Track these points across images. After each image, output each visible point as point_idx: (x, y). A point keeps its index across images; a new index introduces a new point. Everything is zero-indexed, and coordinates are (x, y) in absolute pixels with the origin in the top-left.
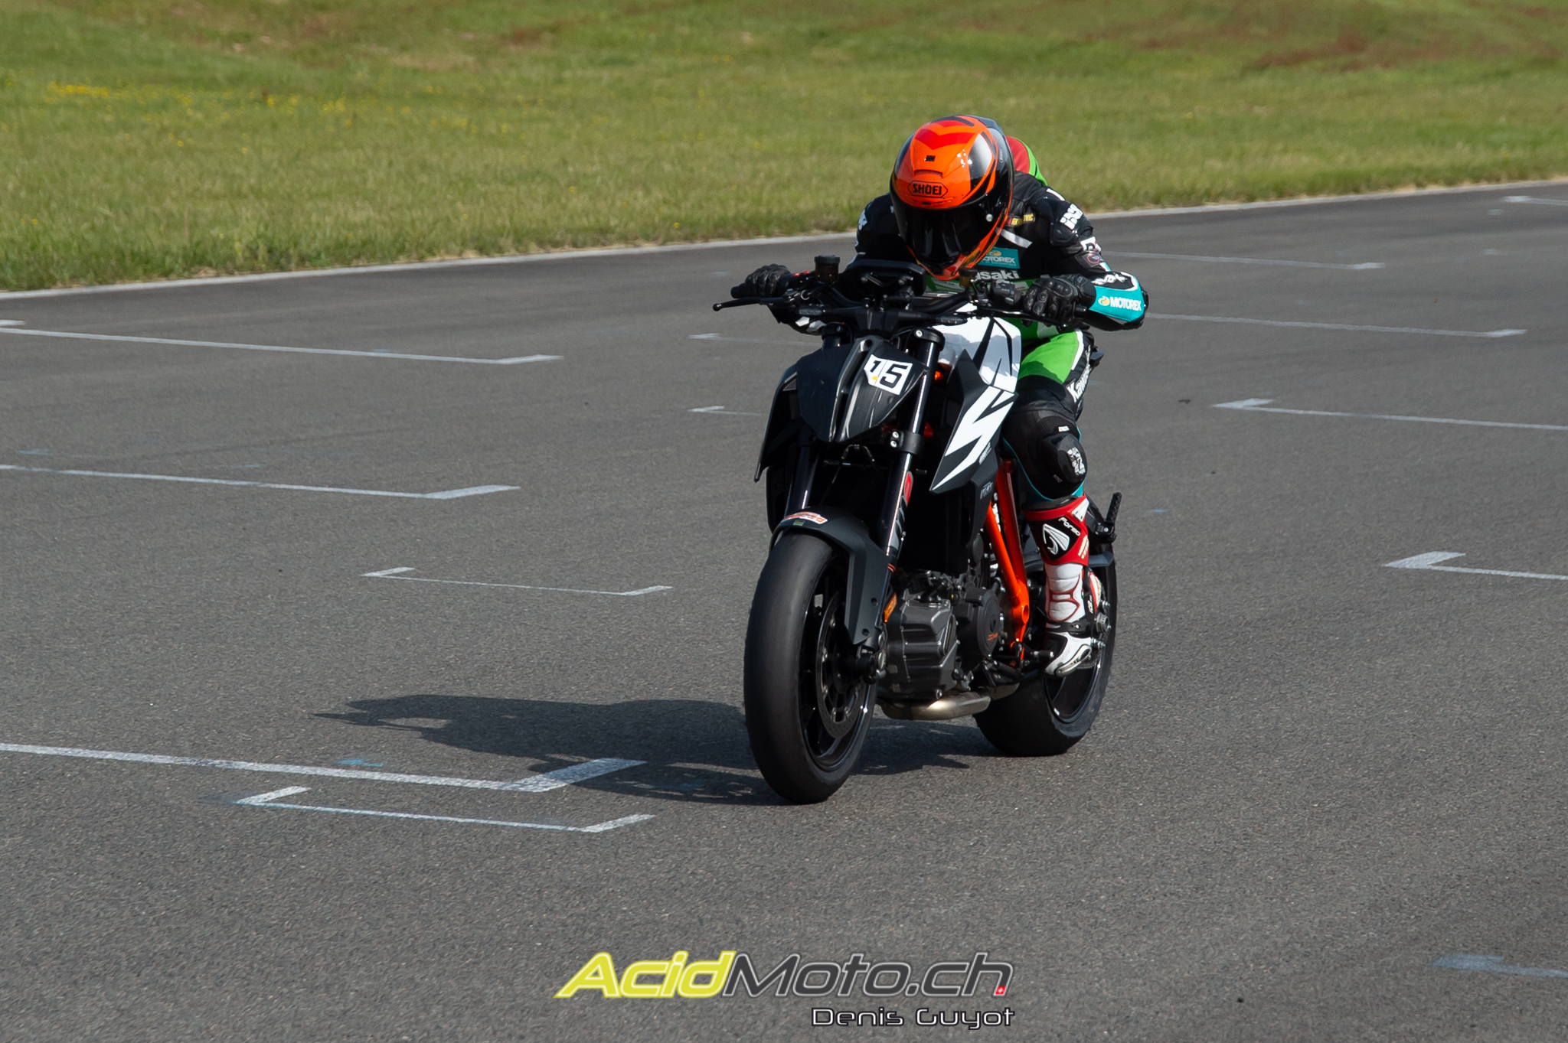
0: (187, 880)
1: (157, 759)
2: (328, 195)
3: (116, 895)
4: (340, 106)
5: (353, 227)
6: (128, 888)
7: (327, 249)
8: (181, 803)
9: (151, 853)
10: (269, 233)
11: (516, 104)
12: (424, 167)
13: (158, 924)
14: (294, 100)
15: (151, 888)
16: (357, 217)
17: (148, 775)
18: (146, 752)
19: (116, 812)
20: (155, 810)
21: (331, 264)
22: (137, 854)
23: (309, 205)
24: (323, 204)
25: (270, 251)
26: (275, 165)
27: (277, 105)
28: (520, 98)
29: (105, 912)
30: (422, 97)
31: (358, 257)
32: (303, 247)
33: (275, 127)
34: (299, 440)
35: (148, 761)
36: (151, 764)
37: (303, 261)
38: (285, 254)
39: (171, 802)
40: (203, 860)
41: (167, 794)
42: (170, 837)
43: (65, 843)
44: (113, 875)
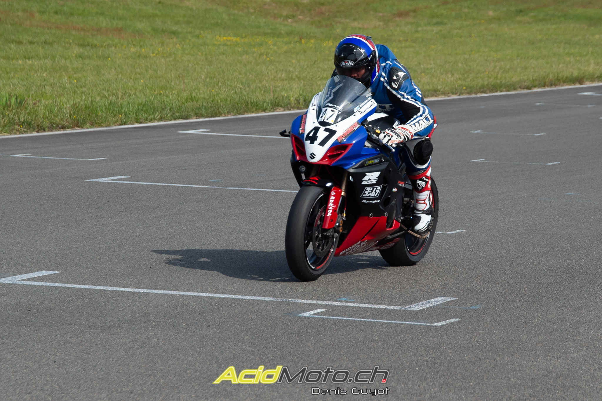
0: (280, 345)
1: (267, 299)
3: (253, 351)
6: (258, 348)
8: (277, 316)
9: (266, 335)
10: (304, 94)
11: (400, 41)
13: (269, 362)
14: (312, 41)
15: (267, 348)
17: (264, 305)
18: (263, 296)
19: (252, 319)
20: (267, 318)
22: (261, 335)
23: (319, 83)
25: (305, 101)
26: (305, 67)
27: (306, 43)
28: (401, 38)
29: (249, 358)
33: (305, 52)
35: (263, 299)
36: (265, 301)
39: (273, 315)
40: (286, 337)
41: (271, 312)
42: (273, 329)
43: (233, 331)
44: (252, 343)
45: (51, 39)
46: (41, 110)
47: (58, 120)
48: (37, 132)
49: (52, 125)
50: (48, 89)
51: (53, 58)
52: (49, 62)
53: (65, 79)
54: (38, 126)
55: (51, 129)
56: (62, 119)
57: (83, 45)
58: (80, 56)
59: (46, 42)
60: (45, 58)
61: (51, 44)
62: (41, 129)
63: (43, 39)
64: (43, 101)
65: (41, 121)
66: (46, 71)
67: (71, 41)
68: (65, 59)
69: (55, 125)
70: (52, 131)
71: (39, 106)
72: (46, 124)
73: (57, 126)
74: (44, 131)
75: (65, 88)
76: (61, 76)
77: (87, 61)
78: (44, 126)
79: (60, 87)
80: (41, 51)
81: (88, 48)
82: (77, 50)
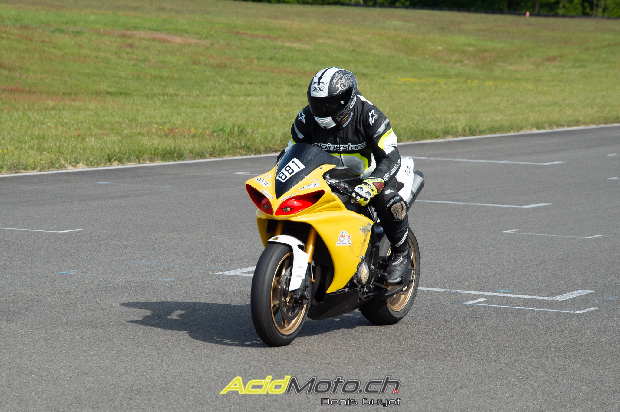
0: (450, 327)
1: (439, 290)
2: (487, 111)
3: (427, 332)
4: (490, 83)
5: (496, 122)
6: (431, 330)
7: (488, 129)
8: (447, 303)
9: (438, 319)
10: (469, 124)
11: (548, 81)
12: (519, 102)
13: (441, 341)
14: (476, 81)
15: (438, 330)
16: (498, 118)
17: (436, 295)
18: (435, 288)
19: (427, 306)
20: (439, 306)
21: (489, 133)
22: (434, 319)
23: (482, 115)
24: (486, 114)
25: (470, 129)
26: (470, 102)
27: (471, 83)
28: (550, 79)
29: (424, 337)
30: (517, 79)
31: (498, 131)
32: (481, 128)
33: (470, 90)
34: (480, 190)
35: (436, 290)
36: (437, 291)
37: (481, 133)
38: (474, 130)
39: (444, 303)
40: (454, 321)
41: (442, 301)
42: (444, 314)
43: (411, 316)
44: (426, 326)
45: (266, 81)
46: (258, 137)
47: (271, 145)
48: (255, 154)
49: (267, 149)
50: (264, 120)
51: (268, 95)
52: (264, 99)
53: (277, 112)
54: (255, 149)
55: (266, 152)
56: (274, 145)
57: (291, 85)
58: (289, 94)
59: (262, 83)
60: (261, 95)
61: (266, 84)
62: (258, 152)
63: (260, 80)
64: (260, 130)
65: (258, 146)
66: (262, 105)
67: (282, 82)
68: (278, 96)
69: (269, 149)
70: (266, 154)
71: (256, 134)
72: (262, 148)
73: (271, 150)
74: (260, 153)
75: (277, 119)
76: (273, 110)
77: (294, 98)
78: (260, 150)
79: (273, 118)
80: (258, 90)
81: (295, 87)
82: (286, 89)
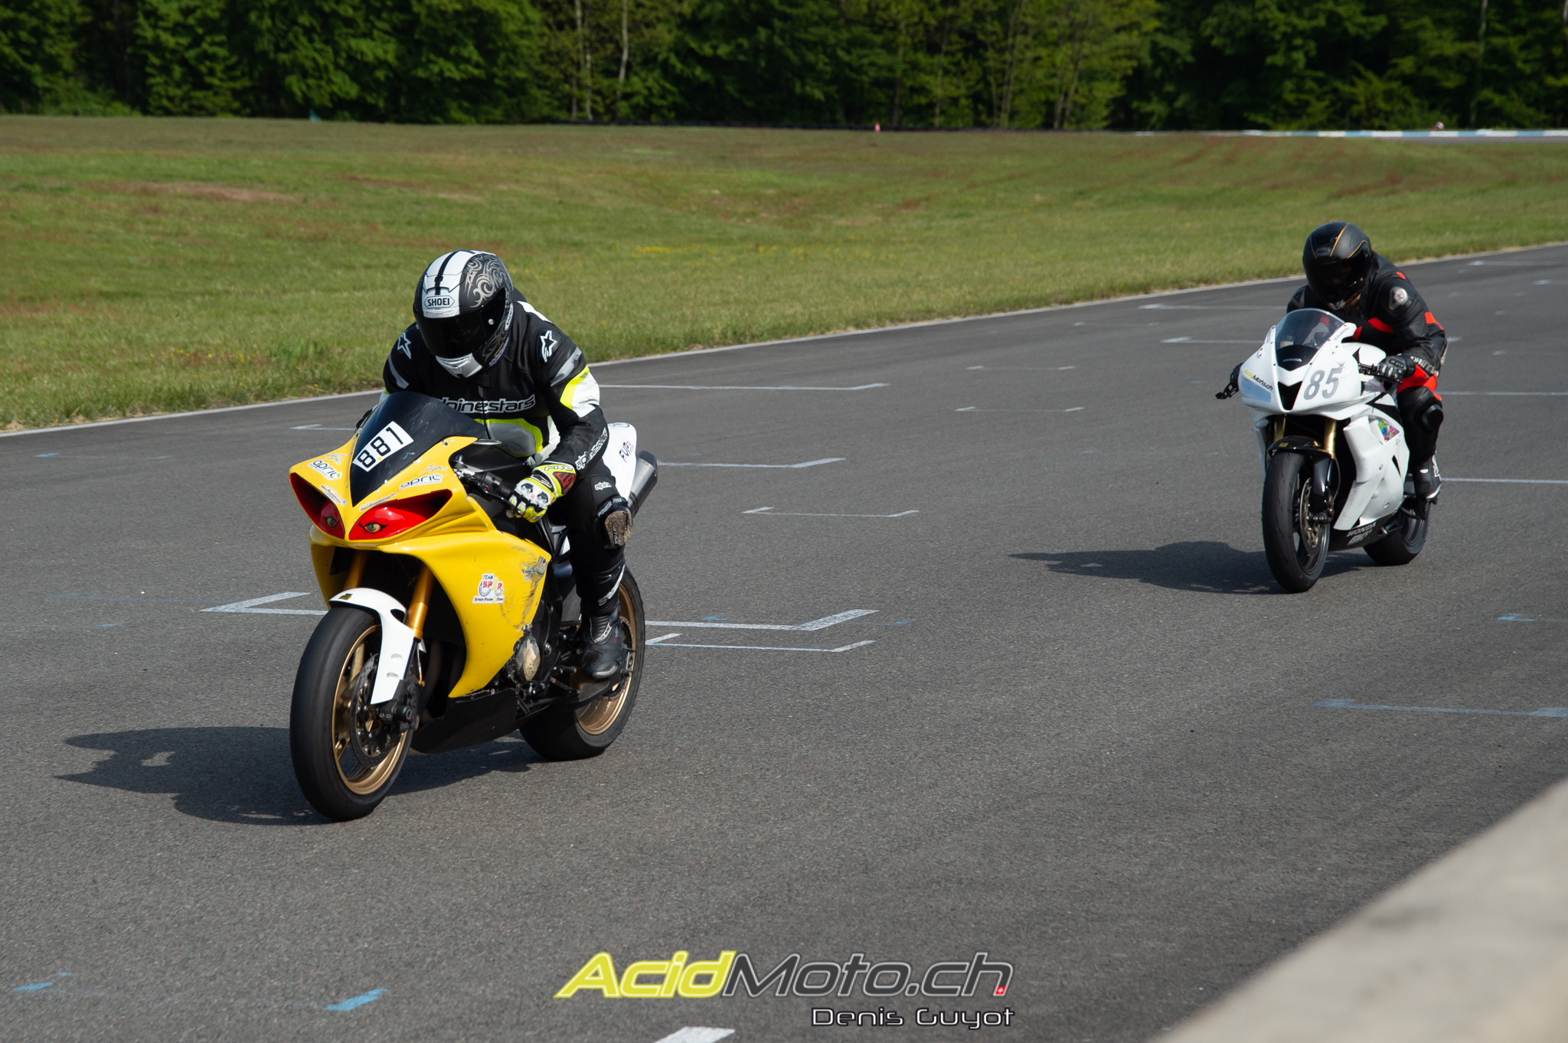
2: (777, 300)
4: (800, 250)
5: (785, 317)
7: (769, 330)
10: (737, 323)
11: (901, 243)
12: (838, 281)
14: (774, 248)
16: (790, 311)
21: (769, 339)
23: (764, 307)
24: (773, 305)
25: (735, 333)
26: (753, 285)
27: (764, 251)
28: (905, 239)
30: (847, 241)
31: (786, 334)
32: (754, 331)
33: (759, 264)
37: (753, 338)
38: (743, 334)
48: (340, 393)
51: (393, 287)
54: (341, 384)
55: (359, 388)
59: (388, 266)
60: (383, 287)
61: (396, 267)
63: (385, 261)
69: (364, 383)
70: (360, 390)
74: (350, 390)
80: (378, 279)
